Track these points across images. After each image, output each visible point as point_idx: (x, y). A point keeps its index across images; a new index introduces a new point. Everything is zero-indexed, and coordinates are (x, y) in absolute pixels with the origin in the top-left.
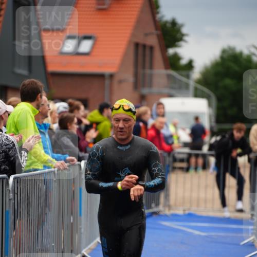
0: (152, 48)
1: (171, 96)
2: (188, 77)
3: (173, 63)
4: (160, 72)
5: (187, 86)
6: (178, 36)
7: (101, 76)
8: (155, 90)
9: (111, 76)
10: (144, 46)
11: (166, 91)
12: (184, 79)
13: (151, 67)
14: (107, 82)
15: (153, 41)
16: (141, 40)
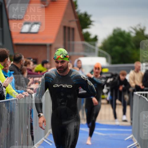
0: (73, 29)
1: (85, 56)
2: (94, 45)
3: (86, 37)
4: (78, 43)
5: (94, 51)
6: (88, 22)
7: (44, 46)
8: (76, 53)
9: (51, 45)
10: (69, 28)
11: (82, 53)
12: (92, 47)
13: (73, 40)
14: (48, 49)
15: (74, 25)
16: (67, 24)
